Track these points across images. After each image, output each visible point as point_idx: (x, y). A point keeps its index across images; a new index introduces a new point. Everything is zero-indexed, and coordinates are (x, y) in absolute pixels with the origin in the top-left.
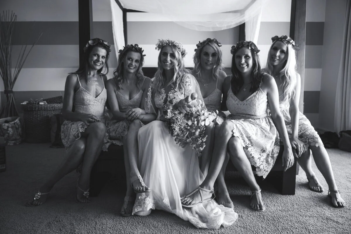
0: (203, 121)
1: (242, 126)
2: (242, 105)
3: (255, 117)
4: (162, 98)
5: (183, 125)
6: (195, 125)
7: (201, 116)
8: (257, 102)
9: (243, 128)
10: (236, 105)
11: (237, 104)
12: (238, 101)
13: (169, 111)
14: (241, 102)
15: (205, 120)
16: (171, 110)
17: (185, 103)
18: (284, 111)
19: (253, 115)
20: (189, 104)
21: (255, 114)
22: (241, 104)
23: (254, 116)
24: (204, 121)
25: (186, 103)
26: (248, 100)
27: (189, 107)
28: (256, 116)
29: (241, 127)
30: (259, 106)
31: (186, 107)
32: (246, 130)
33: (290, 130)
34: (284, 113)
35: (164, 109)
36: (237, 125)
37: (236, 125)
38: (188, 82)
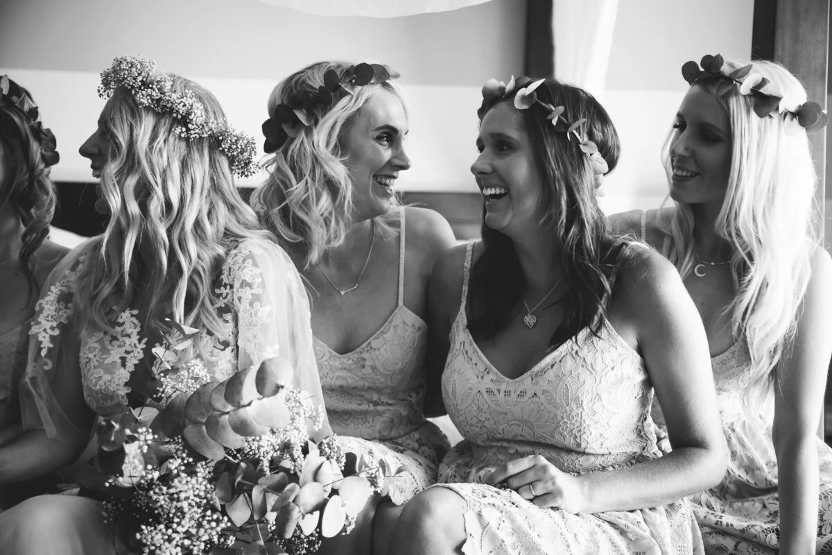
0: (311, 512)
1: (512, 521)
2: (514, 396)
3: (582, 459)
4: (123, 360)
5: (206, 538)
6: (264, 529)
7: (305, 483)
8: (587, 386)
9: (517, 531)
10: (486, 395)
11: (489, 391)
12: (491, 376)
13: (131, 449)
14: (507, 384)
15: (321, 507)
16: (145, 449)
17: (224, 407)
18: (733, 430)
19: (569, 451)
20: (242, 412)
21: (579, 445)
22: (507, 393)
23: (574, 456)
24: (317, 513)
25: (230, 408)
26: (543, 371)
27: (242, 428)
28: (584, 453)
29: (507, 523)
30: (597, 406)
31: (223, 427)
32: (536, 539)
33: (766, 526)
34: (734, 441)
35: (108, 443)
36: (486, 513)
37: (480, 515)
38: (250, 285)
